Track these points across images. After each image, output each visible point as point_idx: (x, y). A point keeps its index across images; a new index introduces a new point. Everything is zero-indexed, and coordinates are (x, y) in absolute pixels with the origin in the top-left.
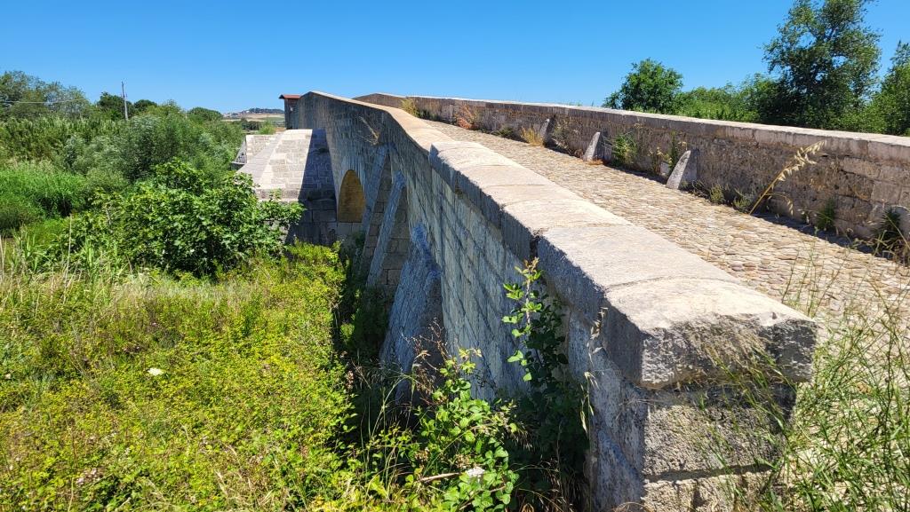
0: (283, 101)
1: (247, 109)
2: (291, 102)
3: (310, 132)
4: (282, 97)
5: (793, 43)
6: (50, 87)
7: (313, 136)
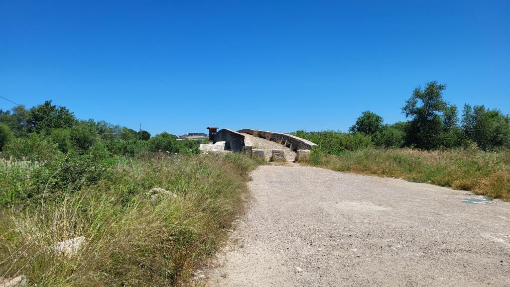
0: (208, 130)
1: (187, 133)
2: (212, 130)
3: (225, 142)
4: (208, 128)
5: (413, 106)
6: (116, 127)
7: (226, 144)
